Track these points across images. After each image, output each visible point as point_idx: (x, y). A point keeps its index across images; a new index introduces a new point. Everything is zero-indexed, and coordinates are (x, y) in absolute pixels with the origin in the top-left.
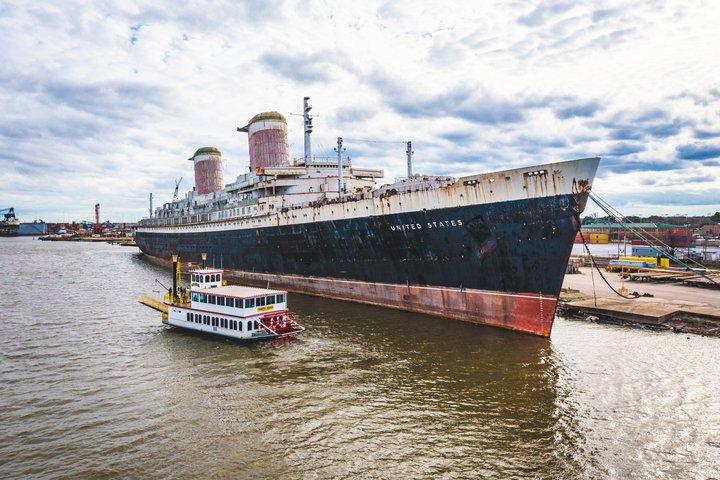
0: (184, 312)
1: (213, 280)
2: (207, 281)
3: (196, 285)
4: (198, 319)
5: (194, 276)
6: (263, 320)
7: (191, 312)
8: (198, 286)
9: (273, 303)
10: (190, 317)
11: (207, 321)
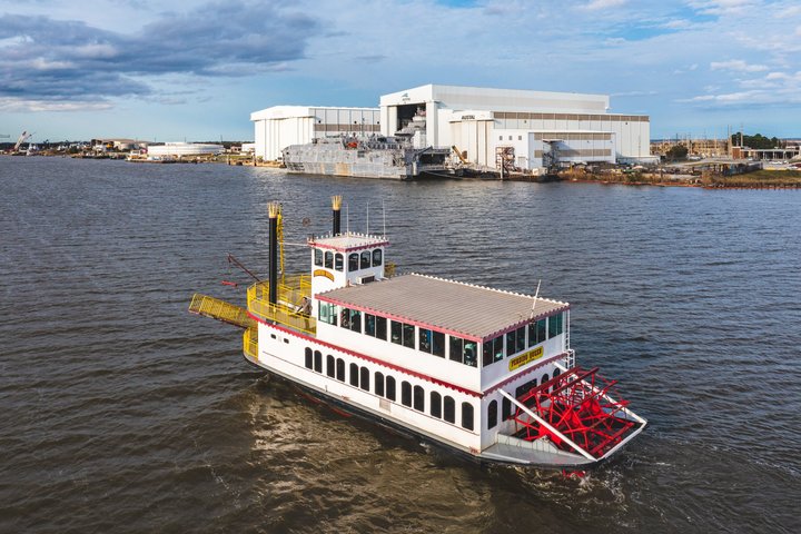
0: (299, 346)
1: (365, 265)
2: (353, 267)
3: (325, 274)
4: (335, 369)
5: (318, 253)
6: (520, 393)
7: (314, 347)
8: (331, 277)
9: (542, 339)
10: (312, 360)
11: (360, 378)
